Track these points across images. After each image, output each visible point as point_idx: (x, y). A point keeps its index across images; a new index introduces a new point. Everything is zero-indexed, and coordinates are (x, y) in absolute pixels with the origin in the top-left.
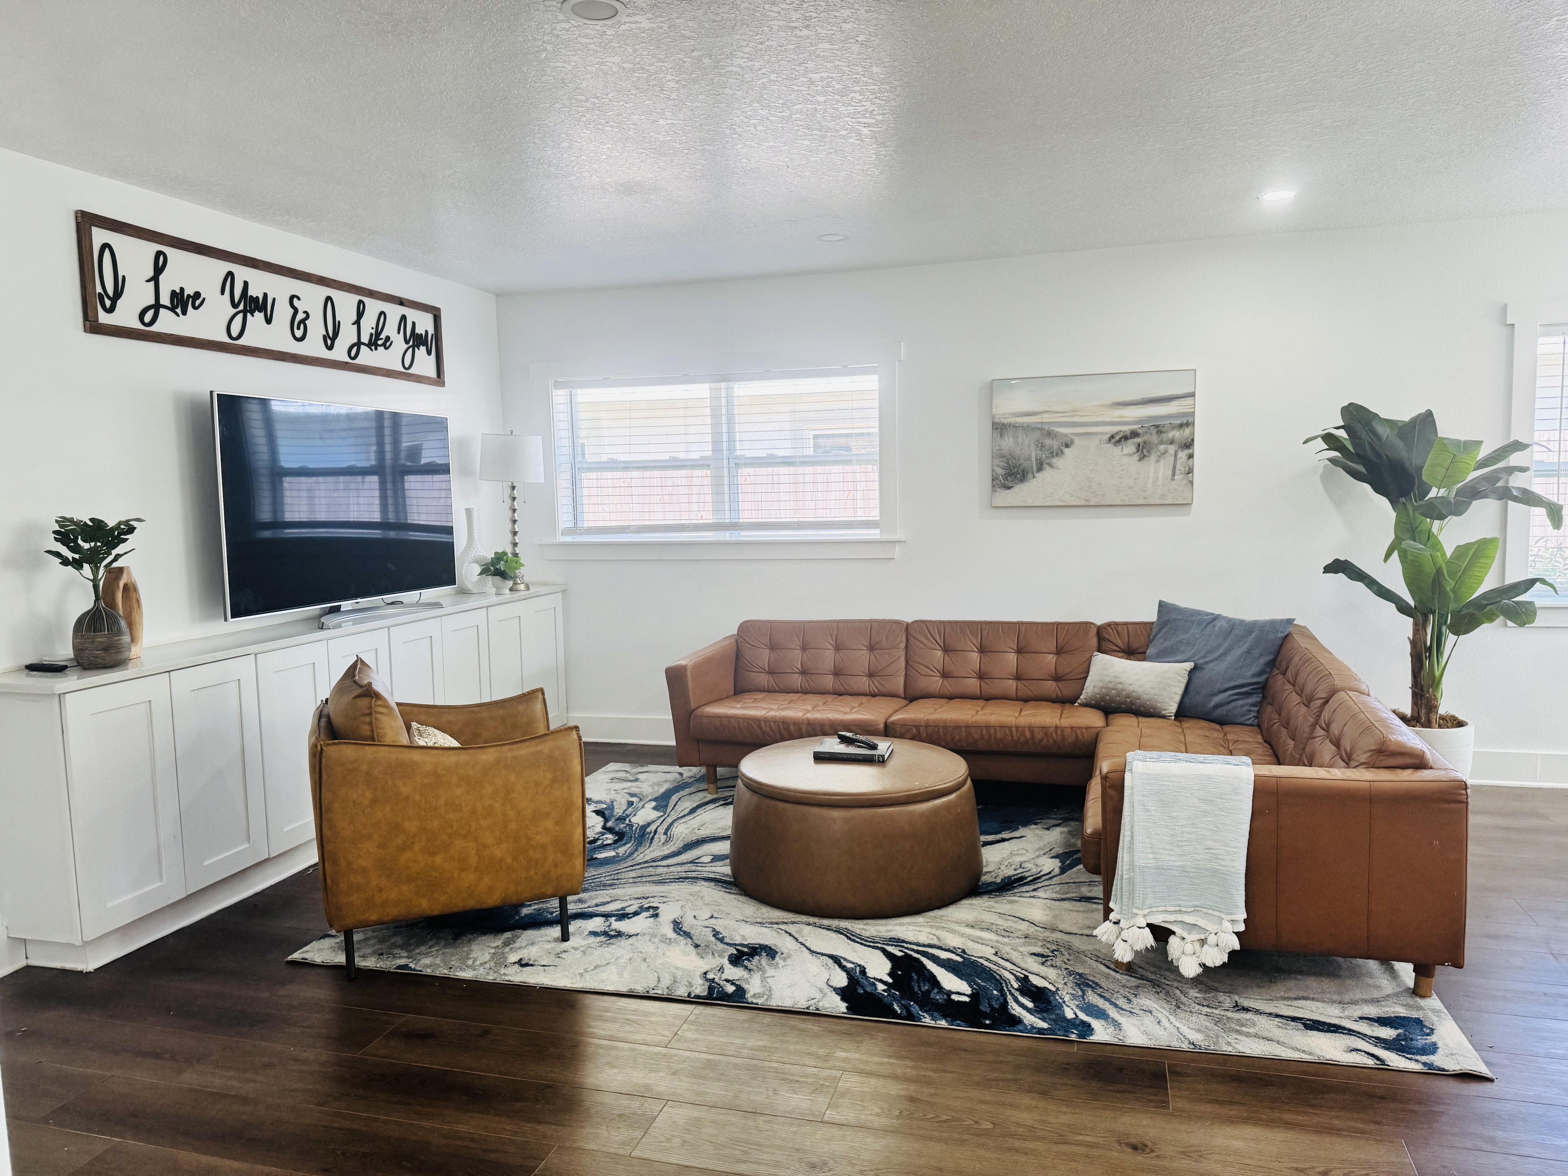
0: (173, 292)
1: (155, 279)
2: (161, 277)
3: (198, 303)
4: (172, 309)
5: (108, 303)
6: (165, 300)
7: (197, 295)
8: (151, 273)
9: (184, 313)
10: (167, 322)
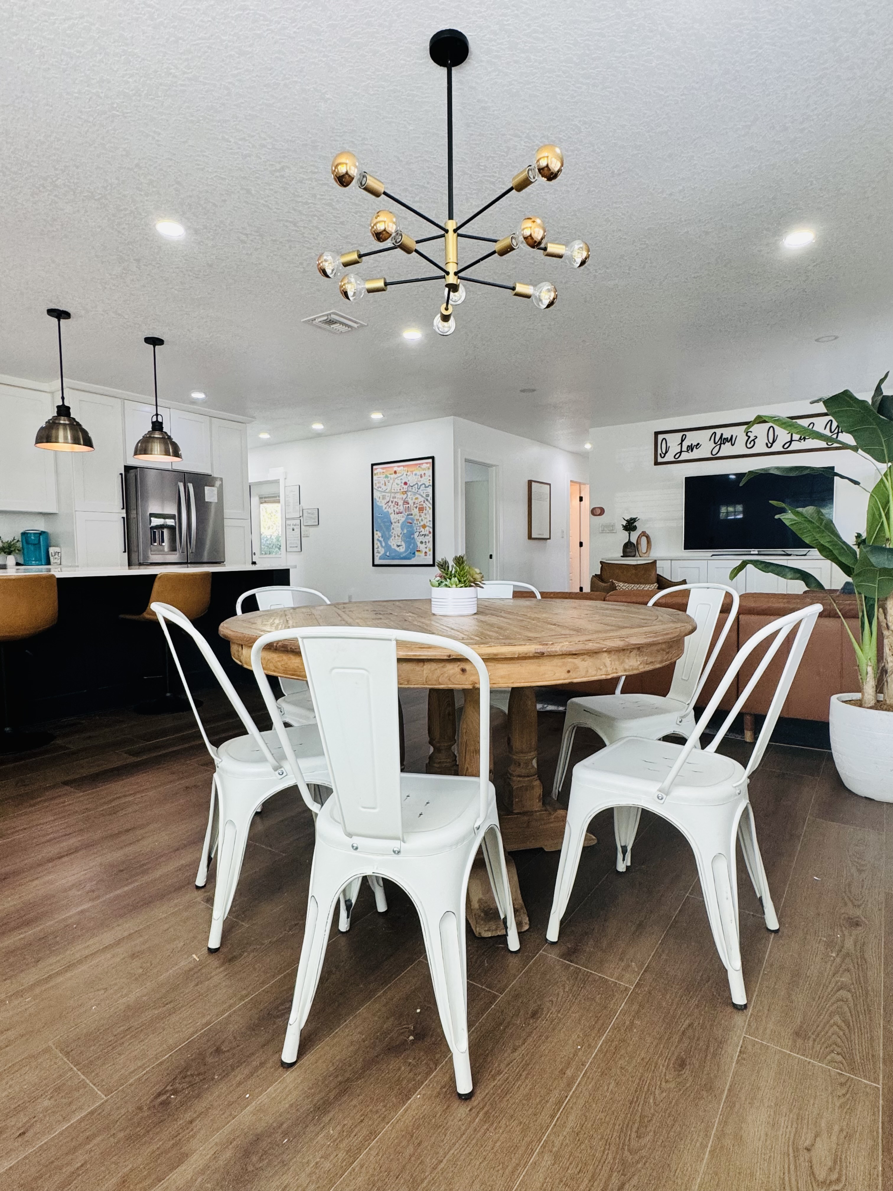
0: (688, 446)
1: (681, 444)
2: (683, 443)
3: (698, 447)
4: (688, 451)
5: (663, 455)
6: (684, 449)
7: (698, 444)
8: (680, 442)
9: (692, 451)
10: (685, 456)
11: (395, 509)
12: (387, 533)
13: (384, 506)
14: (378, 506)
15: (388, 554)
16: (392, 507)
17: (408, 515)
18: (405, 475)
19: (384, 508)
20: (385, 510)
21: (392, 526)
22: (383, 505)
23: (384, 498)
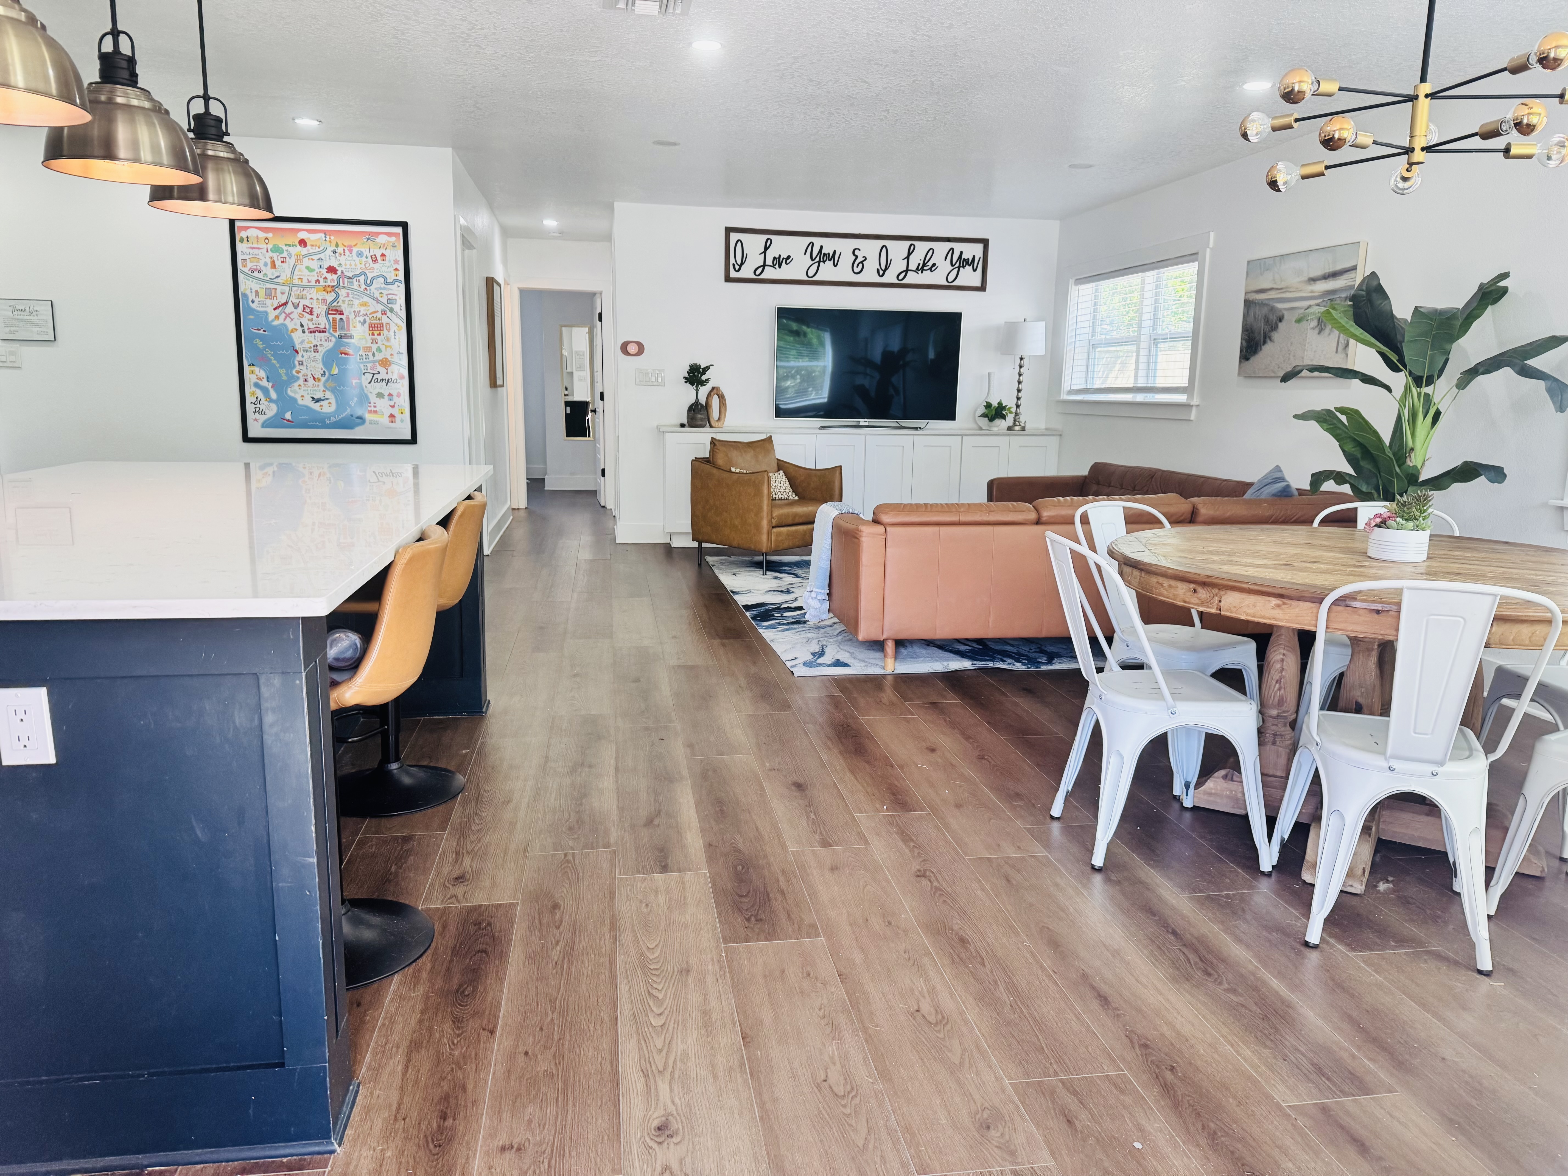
0: (775, 258)
1: (765, 252)
2: (767, 252)
3: (788, 261)
4: (773, 266)
5: (737, 267)
6: (769, 261)
7: (789, 257)
8: (763, 250)
9: (780, 267)
10: (769, 274)
11: (305, 321)
12: (282, 371)
13: (272, 314)
14: (252, 311)
15: (288, 416)
16: (295, 315)
17: (341, 337)
18: (329, 252)
19: (271, 317)
20: (276, 323)
21: (299, 358)
22: (270, 310)
23: (270, 294)
